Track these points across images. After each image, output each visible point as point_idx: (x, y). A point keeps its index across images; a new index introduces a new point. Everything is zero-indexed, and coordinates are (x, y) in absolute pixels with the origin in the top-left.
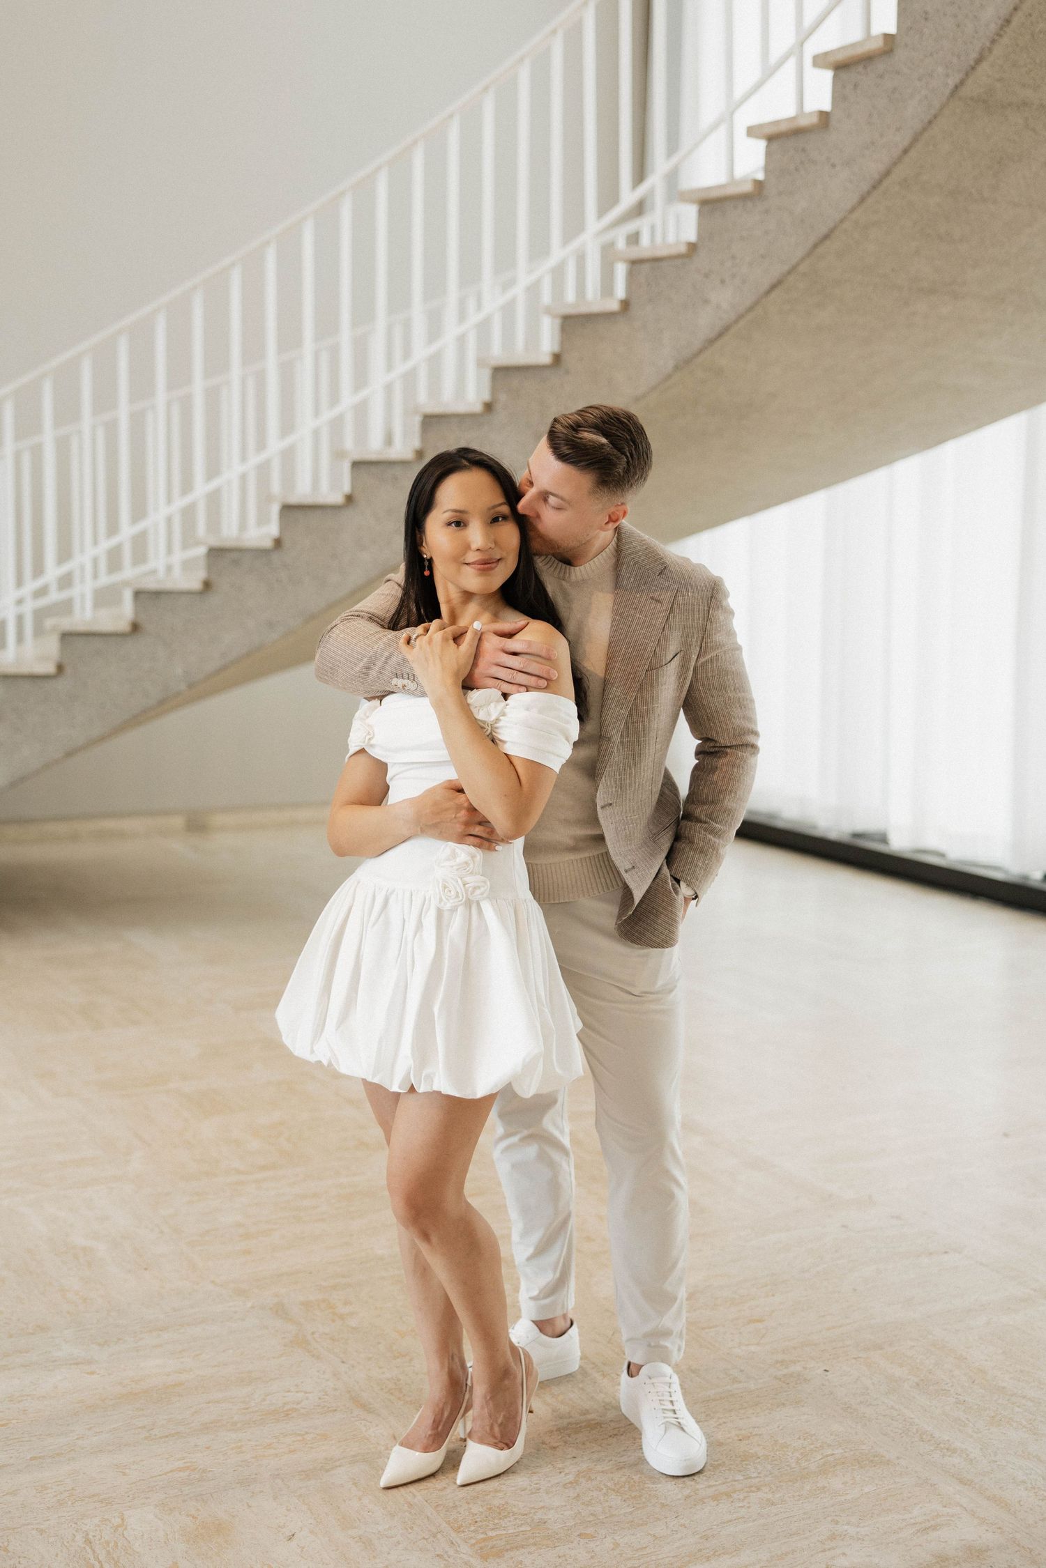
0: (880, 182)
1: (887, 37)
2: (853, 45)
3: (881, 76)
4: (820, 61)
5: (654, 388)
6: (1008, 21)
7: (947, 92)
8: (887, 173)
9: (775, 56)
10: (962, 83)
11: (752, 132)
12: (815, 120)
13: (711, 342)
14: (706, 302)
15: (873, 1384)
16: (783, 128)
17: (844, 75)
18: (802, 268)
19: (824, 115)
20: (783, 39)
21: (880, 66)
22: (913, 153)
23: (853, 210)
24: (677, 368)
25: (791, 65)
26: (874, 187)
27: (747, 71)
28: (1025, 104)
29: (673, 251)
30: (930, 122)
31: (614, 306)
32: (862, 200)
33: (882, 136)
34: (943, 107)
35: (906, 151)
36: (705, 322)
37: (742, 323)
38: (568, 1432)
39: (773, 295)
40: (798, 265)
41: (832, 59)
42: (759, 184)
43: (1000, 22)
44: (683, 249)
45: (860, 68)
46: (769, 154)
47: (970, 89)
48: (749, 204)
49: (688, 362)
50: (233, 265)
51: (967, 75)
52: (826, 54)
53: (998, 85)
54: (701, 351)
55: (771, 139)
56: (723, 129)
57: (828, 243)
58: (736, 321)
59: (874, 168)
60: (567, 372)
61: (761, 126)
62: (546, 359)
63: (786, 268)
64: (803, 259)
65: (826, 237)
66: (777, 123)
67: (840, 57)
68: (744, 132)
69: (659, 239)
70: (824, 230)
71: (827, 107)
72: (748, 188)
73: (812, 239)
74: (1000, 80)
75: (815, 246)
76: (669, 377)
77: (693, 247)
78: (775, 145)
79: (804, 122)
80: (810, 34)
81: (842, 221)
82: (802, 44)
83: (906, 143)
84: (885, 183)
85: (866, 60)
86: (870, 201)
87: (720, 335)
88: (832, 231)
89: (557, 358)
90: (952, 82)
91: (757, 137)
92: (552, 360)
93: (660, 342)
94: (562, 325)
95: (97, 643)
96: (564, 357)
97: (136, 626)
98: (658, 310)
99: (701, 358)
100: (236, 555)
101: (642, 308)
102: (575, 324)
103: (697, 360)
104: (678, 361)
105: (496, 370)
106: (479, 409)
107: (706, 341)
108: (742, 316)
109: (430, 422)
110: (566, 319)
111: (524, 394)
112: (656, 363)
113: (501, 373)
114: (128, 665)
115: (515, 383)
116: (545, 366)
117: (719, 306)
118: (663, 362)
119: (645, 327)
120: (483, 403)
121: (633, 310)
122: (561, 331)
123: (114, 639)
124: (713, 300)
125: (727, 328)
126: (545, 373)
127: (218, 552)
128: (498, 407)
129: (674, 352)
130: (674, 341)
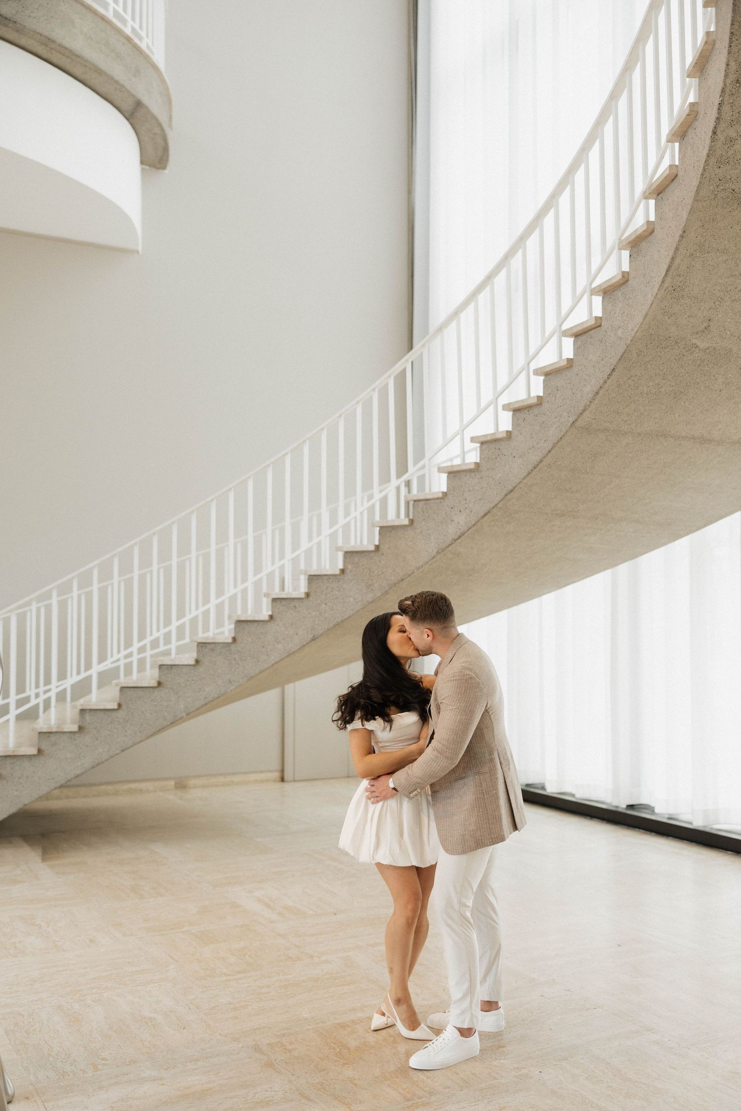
0: (538, 465)
1: (538, 397)
2: (522, 401)
3: (537, 416)
4: (506, 407)
5: (427, 563)
6: (597, 393)
7: (569, 424)
8: (541, 461)
9: (483, 404)
10: (576, 420)
11: (473, 440)
12: (505, 435)
13: (455, 540)
14: (452, 521)
15: (565, 1078)
16: (489, 438)
17: (518, 414)
18: (500, 506)
19: (509, 433)
20: (487, 396)
21: (536, 411)
22: (553, 452)
23: (524, 478)
24: (438, 552)
25: (491, 409)
26: (535, 468)
27: (470, 411)
28: (606, 430)
29: (436, 496)
30: (561, 438)
31: (406, 522)
32: (529, 474)
33: (537, 444)
34: (566, 432)
35: (550, 452)
36: (452, 531)
37: (470, 531)
38: (412, 1108)
39: (486, 518)
40: (498, 504)
41: (512, 407)
42: (477, 464)
43: (594, 393)
44: (440, 495)
45: (526, 412)
46: (482, 451)
47: (580, 423)
48: (473, 475)
49: (443, 550)
50: (213, 500)
51: (579, 417)
52: (509, 404)
53: (594, 421)
54: (450, 545)
55: (482, 443)
56: (458, 438)
57: (512, 493)
58: (468, 531)
59: (534, 458)
60: (382, 554)
61: (478, 437)
62: (372, 548)
63: (492, 505)
64: (500, 501)
65: (511, 491)
66: (486, 436)
67: (516, 406)
68: (469, 440)
69: (427, 490)
70: (510, 488)
71: (510, 429)
72: (472, 466)
73: (504, 493)
74: (594, 419)
75: (506, 495)
76: (434, 557)
77: (445, 494)
78: (485, 446)
79: (499, 436)
80: (501, 394)
81: (519, 484)
82: (497, 399)
83: (550, 447)
84: (540, 466)
85: (529, 407)
86: (533, 474)
87: (460, 537)
88: (514, 488)
89: (377, 548)
90: (571, 420)
91: (476, 442)
92: (375, 549)
93: (430, 540)
94: (380, 531)
95: (140, 692)
96: (381, 547)
97: (159, 684)
98: (428, 524)
99: (450, 548)
100: (212, 646)
101: (421, 523)
102: (386, 530)
103: (448, 549)
104: (438, 550)
105: (346, 553)
106: (338, 572)
107: (453, 540)
108: (470, 528)
109: (313, 579)
110: (382, 528)
111: (360, 565)
112: (427, 551)
113: (349, 555)
114: (155, 703)
115: (356, 559)
116: (371, 551)
117: (458, 523)
118: (431, 550)
119: (421, 532)
120: (340, 569)
121: (415, 524)
122: (380, 534)
123: (148, 690)
124: (456, 520)
125: (463, 534)
126: (372, 554)
127: (202, 645)
128: (348, 571)
129: (437, 545)
130: (436, 540)
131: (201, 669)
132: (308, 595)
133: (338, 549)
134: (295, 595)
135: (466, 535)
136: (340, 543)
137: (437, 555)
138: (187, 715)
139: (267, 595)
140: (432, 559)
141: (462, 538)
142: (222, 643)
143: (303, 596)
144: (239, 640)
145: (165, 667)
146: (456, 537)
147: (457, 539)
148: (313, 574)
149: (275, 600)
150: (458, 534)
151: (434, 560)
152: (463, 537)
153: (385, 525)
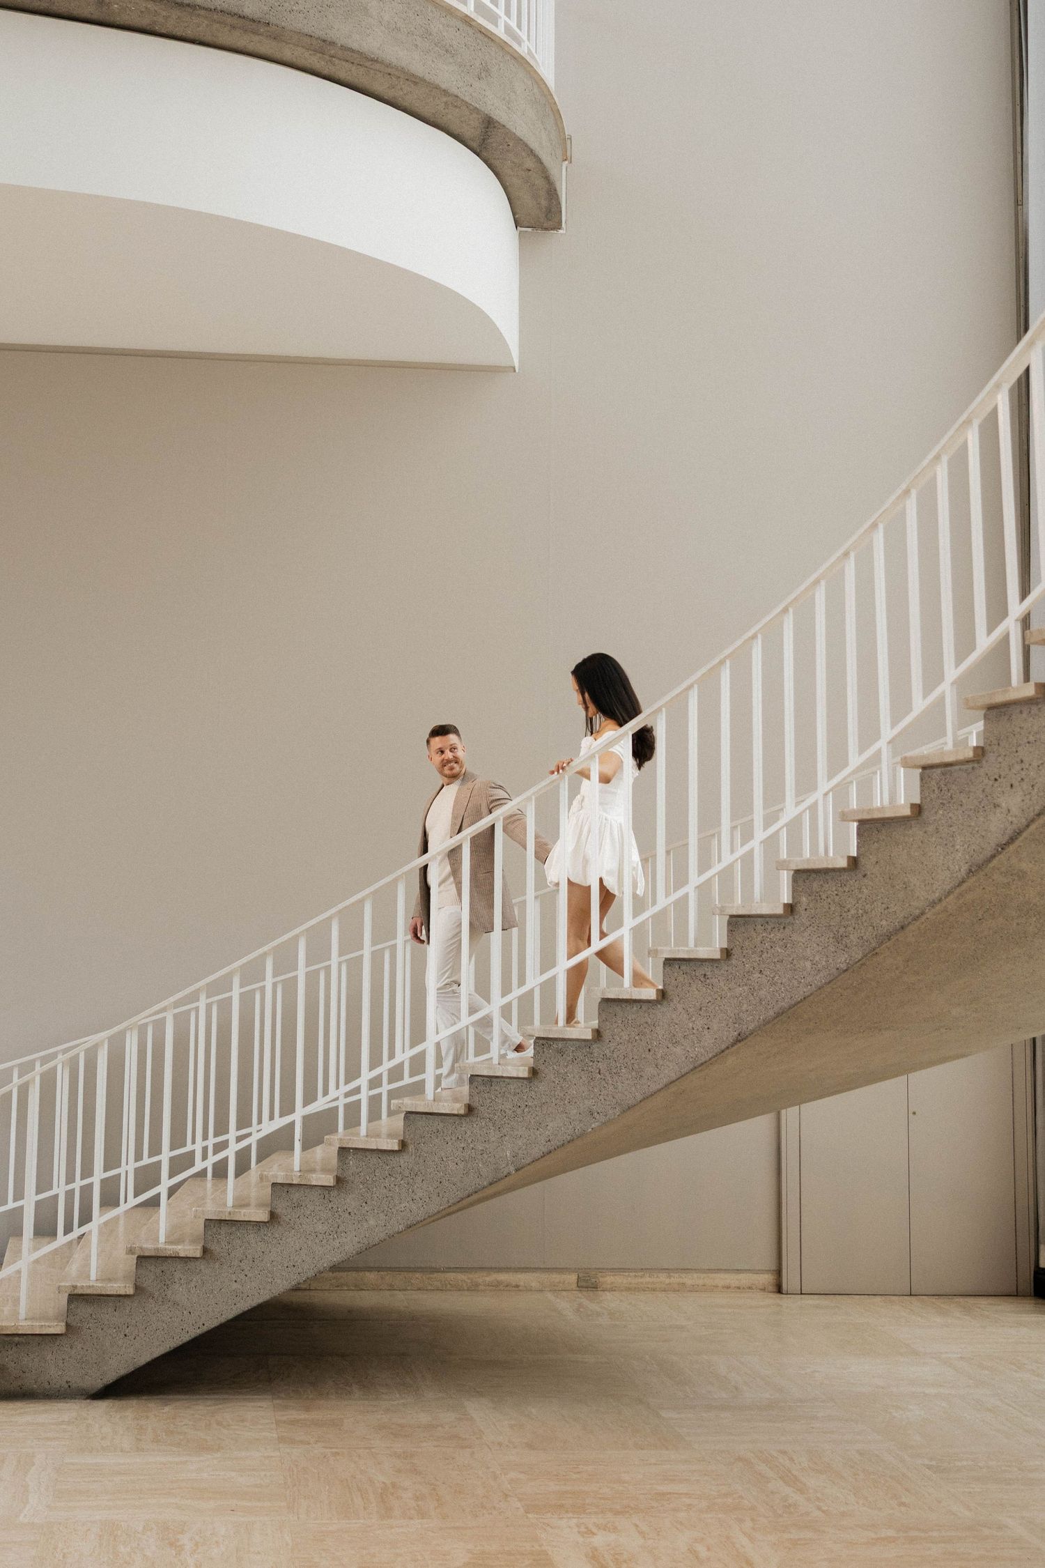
5: (951, 892)
13: (1004, 846)
14: (996, 806)
24: (971, 871)
29: (962, 757)
31: (906, 813)
36: (996, 826)
37: (1033, 827)
44: (972, 755)
49: (980, 867)
54: (993, 857)
58: (1028, 826)
60: (865, 876)
76: (964, 881)
87: (1012, 840)
89: (854, 862)
92: (849, 865)
93: (953, 846)
94: (858, 829)
95: (436, 1124)
96: (863, 861)
97: (470, 1109)
98: (950, 815)
99: (995, 862)
100: (560, 1045)
101: (936, 813)
102: (871, 828)
103: (991, 865)
104: (971, 866)
105: (797, 872)
106: (780, 910)
107: (998, 845)
108: (1033, 821)
109: (737, 922)
110: (862, 823)
111: (824, 897)
112: (948, 869)
113: (803, 876)
114: (462, 1145)
115: (815, 885)
116: (844, 869)
117: (1009, 811)
118: (957, 867)
119: (937, 830)
120: (785, 905)
121: (926, 814)
122: (859, 834)
123: (451, 1120)
124: (1003, 804)
125: (1019, 833)
126: (845, 876)
127: (544, 1042)
128: (800, 909)
129: (967, 857)
130: (966, 846)
131: (542, 1087)
132: (727, 953)
133: (781, 865)
134: (703, 953)
135: (1025, 835)
136: (784, 855)
137: (968, 877)
138: (517, 1170)
139: (653, 953)
140: (959, 885)
141: (1017, 843)
142: (578, 1040)
143: (717, 956)
144: (607, 1035)
145: (480, 1079)
146: (1006, 838)
147: (1008, 843)
148: (735, 913)
149: (669, 962)
150: (1009, 832)
151: (965, 886)
152: (1021, 839)
153: (866, 816)
